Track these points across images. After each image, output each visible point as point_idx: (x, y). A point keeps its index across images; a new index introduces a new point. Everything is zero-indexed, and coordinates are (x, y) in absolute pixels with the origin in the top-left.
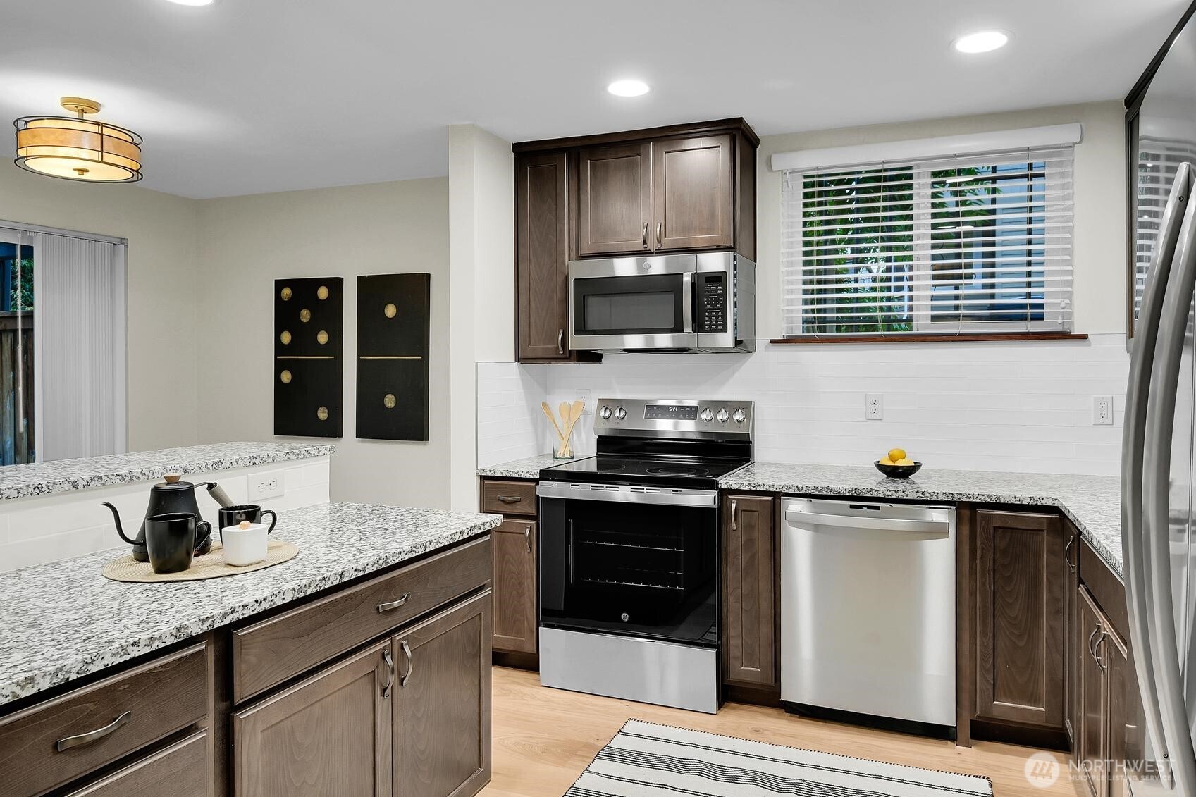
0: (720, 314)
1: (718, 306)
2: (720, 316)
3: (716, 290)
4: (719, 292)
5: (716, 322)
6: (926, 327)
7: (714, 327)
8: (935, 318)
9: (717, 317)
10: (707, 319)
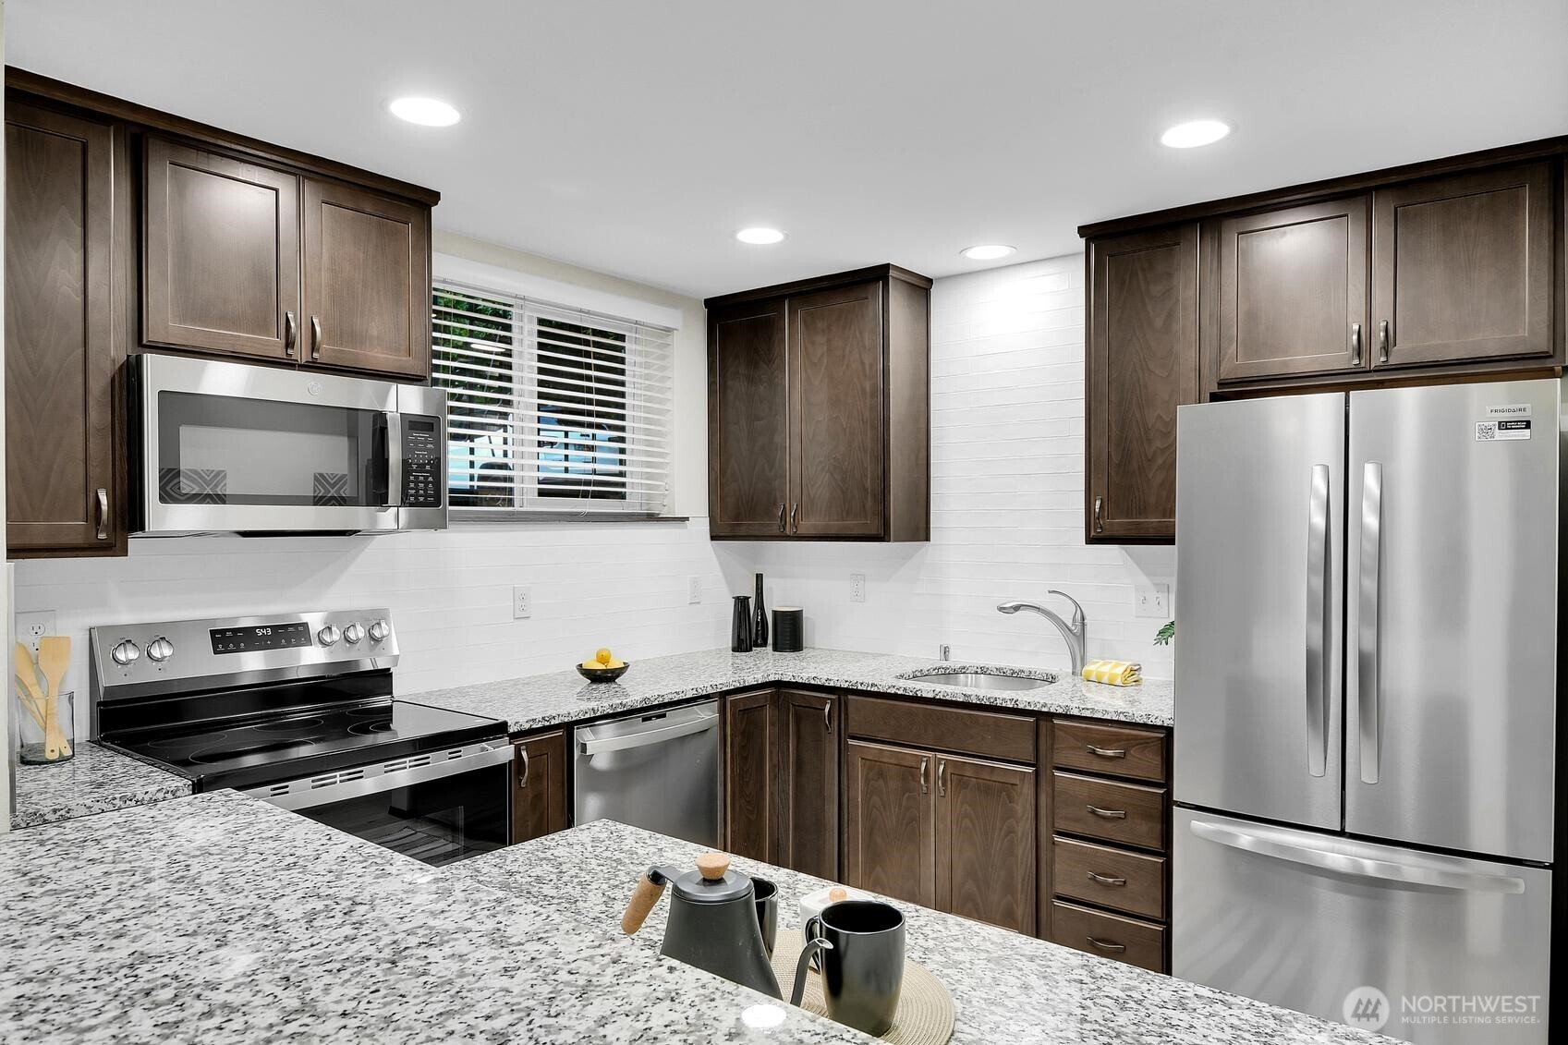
0: (431, 479)
1: (428, 467)
2: (430, 482)
3: (426, 443)
4: (429, 446)
5: (425, 490)
6: (532, 503)
7: (421, 499)
8: (542, 493)
9: (426, 483)
10: (412, 485)
